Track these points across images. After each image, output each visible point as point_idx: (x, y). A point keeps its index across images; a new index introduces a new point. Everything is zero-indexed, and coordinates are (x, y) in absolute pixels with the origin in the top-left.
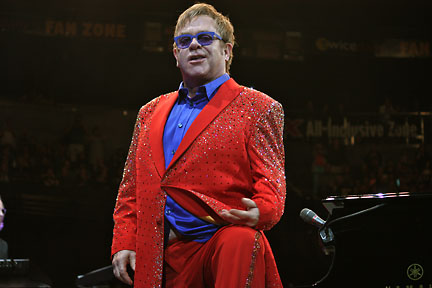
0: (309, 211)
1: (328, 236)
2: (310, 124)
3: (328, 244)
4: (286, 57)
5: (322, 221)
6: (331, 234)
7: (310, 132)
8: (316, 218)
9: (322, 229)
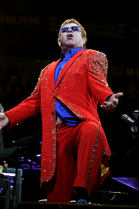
0: (126, 116)
1: (135, 129)
2: (128, 70)
3: (135, 133)
4: (118, 36)
5: (132, 121)
6: (136, 128)
7: (128, 73)
8: (129, 119)
9: (132, 126)
